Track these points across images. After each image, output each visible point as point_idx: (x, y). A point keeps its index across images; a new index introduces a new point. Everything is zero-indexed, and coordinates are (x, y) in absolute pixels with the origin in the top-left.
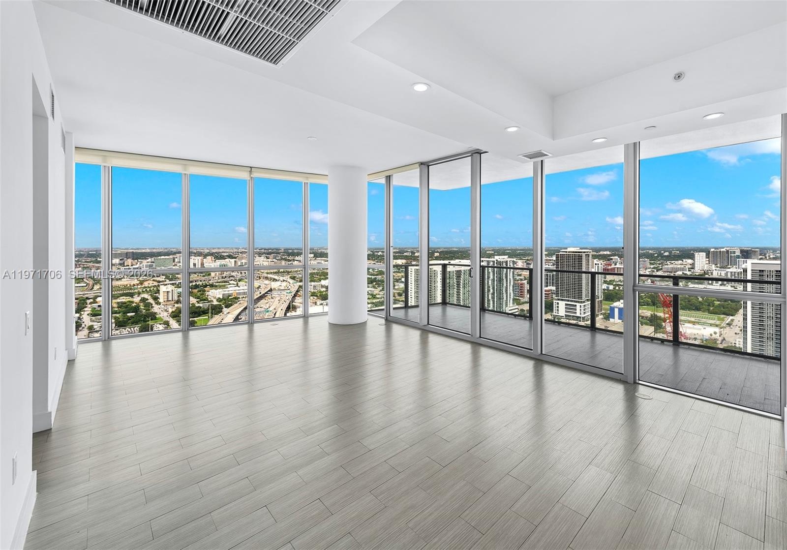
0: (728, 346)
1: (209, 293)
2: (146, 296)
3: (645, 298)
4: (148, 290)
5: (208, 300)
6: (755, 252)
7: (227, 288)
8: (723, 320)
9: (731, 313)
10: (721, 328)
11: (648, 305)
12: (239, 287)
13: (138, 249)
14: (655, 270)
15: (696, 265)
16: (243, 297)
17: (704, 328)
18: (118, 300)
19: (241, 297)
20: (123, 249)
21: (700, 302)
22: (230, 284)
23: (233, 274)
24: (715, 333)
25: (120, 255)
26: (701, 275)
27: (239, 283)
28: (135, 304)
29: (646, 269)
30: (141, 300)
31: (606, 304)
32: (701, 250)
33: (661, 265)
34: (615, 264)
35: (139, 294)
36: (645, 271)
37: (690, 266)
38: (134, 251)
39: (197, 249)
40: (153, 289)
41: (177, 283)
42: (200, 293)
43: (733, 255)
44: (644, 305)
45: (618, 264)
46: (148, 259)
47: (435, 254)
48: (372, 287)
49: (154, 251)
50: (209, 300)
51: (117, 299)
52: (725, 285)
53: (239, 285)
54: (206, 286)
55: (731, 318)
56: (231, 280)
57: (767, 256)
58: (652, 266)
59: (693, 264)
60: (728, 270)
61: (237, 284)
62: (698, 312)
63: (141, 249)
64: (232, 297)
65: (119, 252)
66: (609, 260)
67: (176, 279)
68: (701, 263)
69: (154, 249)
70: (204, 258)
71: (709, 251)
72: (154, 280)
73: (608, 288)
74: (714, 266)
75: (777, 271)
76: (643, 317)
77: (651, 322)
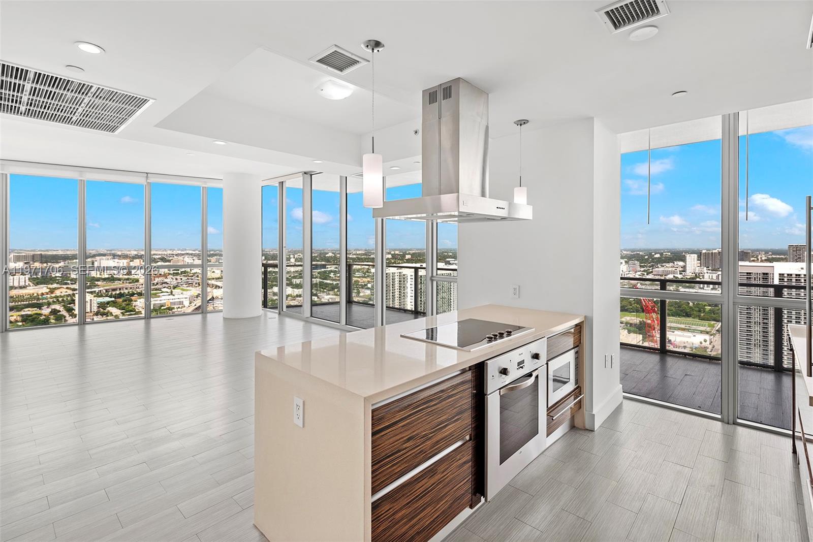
0: (716, 355)
1: (137, 303)
2: (57, 307)
3: (634, 303)
4: (60, 299)
5: (135, 311)
6: (748, 254)
7: (159, 297)
8: (714, 327)
10: (711, 335)
11: (637, 311)
12: (174, 295)
13: (47, 251)
14: (646, 273)
15: (687, 268)
16: (179, 308)
17: (694, 336)
18: (22, 313)
19: (175, 307)
20: (28, 251)
21: (691, 308)
22: (163, 292)
23: (166, 280)
24: (705, 341)
25: (25, 257)
26: (693, 278)
27: (173, 290)
28: (44, 317)
29: (636, 272)
30: (51, 312)
32: (693, 252)
33: (651, 268)
35: (49, 304)
36: (634, 275)
37: (681, 269)
38: (43, 253)
39: (121, 251)
40: (67, 299)
41: (97, 292)
42: (125, 303)
44: (634, 312)
46: (60, 262)
47: (407, 256)
48: (333, 295)
49: (68, 253)
50: (137, 310)
51: (20, 311)
52: (716, 289)
53: (173, 293)
54: (133, 294)
55: (721, 324)
56: (164, 287)
57: (759, 258)
58: (642, 269)
59: (684, 267)
60: (719, 273)
61: (172, 292)
62: (688, 319)
63: (51, 251)
64: (165, 307)
65: (24, 254)
67: (95, 286)
68: (692, 265)
69: (67, 250)
70: (131, 261)
71: (701, 253)
72: (67, 288)
74: (705, 268)
75: (764, 274)
76: (631, 325)
77: (640, 330)
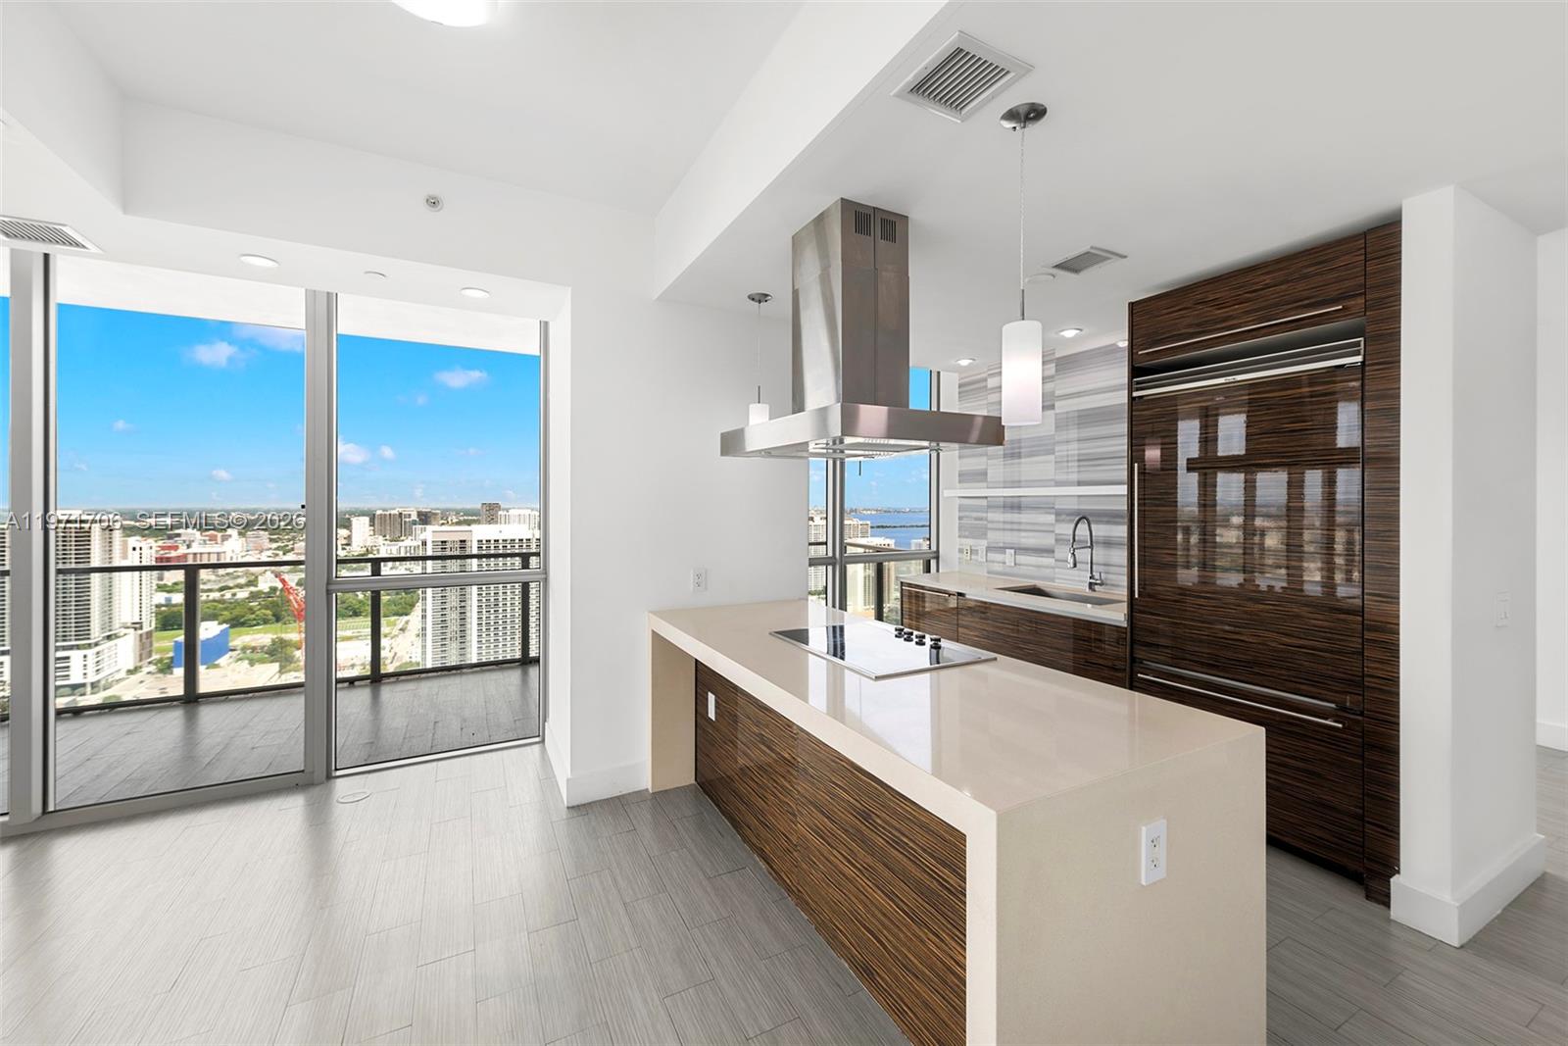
0: (400, 666)
3: (259, 609)
6: (436, 514)
8: (395, 625)
9: (405, 611)
10: (392, 638)
11: (266, 622)
14: (281, 553)
15: (354, 539)
21: (360, 602)
26: (362, 555)
29: (261, 551)
31: (164, 639)
32: (363, 514)
33: (292, 542)
34: (189, 547)
36: (259, 556)
37: (345, 542)
43: (407, 520)
45: (194, 545)
52: (396, 568)
55: (405, 618)
57: (449, 520)
58: (275, 545)
59: (349, 538)
60: (400, 544)
62: (357, 619)
66: (170, 537)
68: (361, 534)
71: (374, 515)
73: (168, 600)
74: (381, 538)
75: (461, 541)
76: (254, 649)
77: (272, 656)
